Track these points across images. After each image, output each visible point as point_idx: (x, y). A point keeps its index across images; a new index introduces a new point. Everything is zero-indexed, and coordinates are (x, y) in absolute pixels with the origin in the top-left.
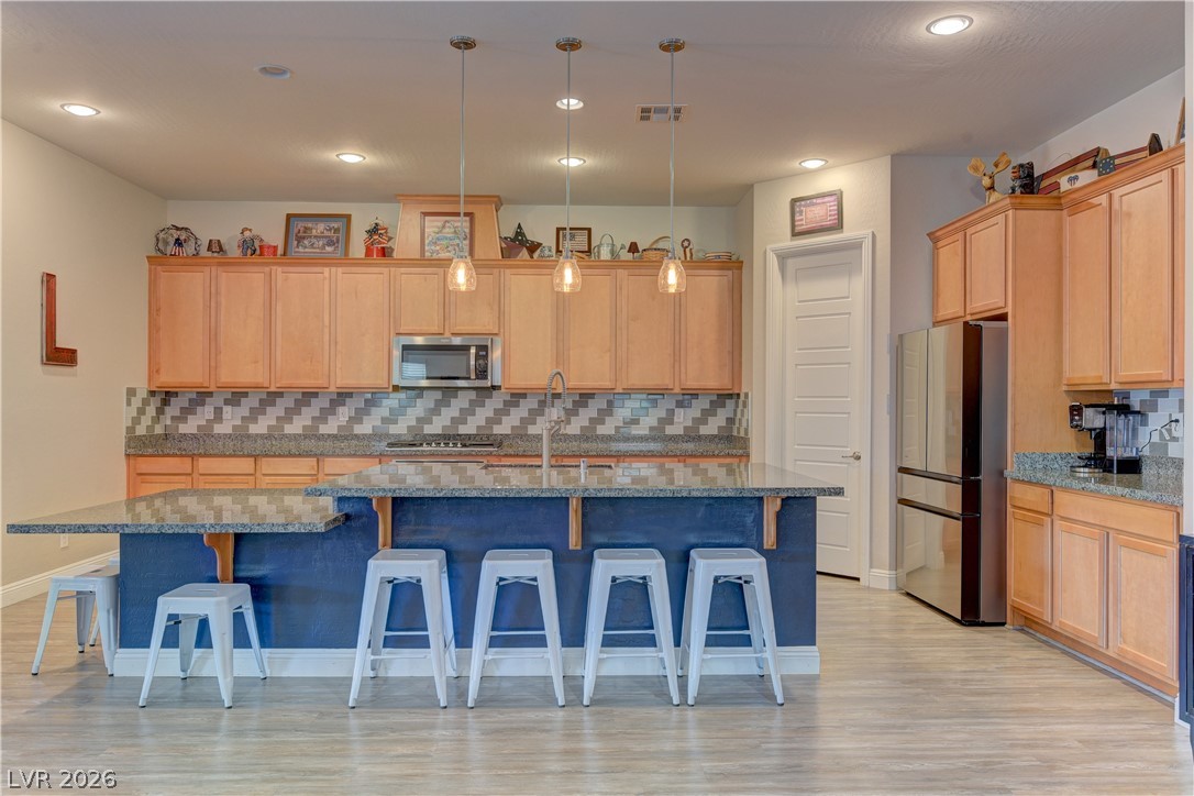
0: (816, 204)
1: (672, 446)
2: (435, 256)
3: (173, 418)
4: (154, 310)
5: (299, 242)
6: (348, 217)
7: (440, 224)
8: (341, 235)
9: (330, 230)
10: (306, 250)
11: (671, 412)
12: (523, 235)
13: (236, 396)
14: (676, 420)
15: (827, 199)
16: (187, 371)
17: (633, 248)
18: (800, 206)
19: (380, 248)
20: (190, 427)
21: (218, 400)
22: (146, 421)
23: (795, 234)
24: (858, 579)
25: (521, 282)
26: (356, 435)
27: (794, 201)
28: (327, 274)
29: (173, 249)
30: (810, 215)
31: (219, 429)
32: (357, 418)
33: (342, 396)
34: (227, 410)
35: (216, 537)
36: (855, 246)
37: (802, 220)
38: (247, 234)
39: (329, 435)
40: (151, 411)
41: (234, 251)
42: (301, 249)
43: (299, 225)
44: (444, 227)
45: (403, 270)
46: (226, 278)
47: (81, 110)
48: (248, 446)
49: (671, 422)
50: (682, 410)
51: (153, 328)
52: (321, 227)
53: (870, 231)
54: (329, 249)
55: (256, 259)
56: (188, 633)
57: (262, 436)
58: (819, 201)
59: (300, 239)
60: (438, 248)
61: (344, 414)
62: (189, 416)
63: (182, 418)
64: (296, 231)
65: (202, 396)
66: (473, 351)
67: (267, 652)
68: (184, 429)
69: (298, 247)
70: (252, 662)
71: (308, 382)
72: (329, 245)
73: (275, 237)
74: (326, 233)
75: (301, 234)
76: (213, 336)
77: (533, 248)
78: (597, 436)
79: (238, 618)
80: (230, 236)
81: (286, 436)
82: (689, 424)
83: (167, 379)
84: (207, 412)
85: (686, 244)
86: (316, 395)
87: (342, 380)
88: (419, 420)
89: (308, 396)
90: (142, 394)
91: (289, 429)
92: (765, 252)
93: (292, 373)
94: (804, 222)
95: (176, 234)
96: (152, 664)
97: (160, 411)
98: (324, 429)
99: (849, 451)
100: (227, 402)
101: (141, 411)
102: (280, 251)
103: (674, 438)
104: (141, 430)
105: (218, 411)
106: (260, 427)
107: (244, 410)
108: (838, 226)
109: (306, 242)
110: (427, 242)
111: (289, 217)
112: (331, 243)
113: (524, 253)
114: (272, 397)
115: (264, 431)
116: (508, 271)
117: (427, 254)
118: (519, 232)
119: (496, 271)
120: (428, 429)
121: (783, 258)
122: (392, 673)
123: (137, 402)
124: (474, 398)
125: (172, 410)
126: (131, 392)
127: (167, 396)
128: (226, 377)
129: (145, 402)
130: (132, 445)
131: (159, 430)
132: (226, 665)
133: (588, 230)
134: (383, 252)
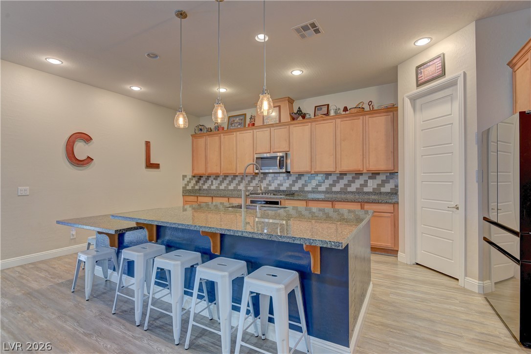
0: (429, 66)
1: (366, 197)
2: (268, 124)
3: (202, 184)
4: (193, 151)
8: (243, 121)
10: (233, 127)
11: (366, 181)
12: (301, 111)
13: (217, 177)
14: (369, 185)
15: (435, 61)
16: (201, 170)
17: (346, 109)
18: (421, 69)
21: (211, 179)
22: (191, 185)
23: (418, 85)
24: (458, 280)
25: (298, 129)
27: (418, 67)
28: (235, 135)
29: (199, 132)
30: (426, 72)
31: (212, 188)
34: (214, 181)
36: (453, 83)
37: (422, 77)
38: (216, 124)
40: (194, 182)
43: (232, 119)
45: (257, 130)
46: (210, 140)
49: (366, 186)
50: (371, 180)
52: (237, 119)
53: (462, 71)
54: (239, 126)
57: (223, 190)
58: (431, 63)
59: (231, 124)
60: (268, 120)
63: (204, 184)
64: (231, 121)
65: (208, 177)
66: (278, 158)
68: (204, 187)
69: (231, 127)
71: (231, 172)
72: (239, 125)
73: (225, 124)
74: (239, 121)
76: (206, 158)
77: (304, 116)
78: (332, 192)
82: (375, 187)
83: (196, 172)
84: (209, 182)
85: (370, 103)
86: (237, 176)
87: (239, 171)
90: (189, 175)
93: (227, 169)
94: (423, 77)
95: (200, 127)
97: (197, 182)
99: (453, 204)
101: (189, 182)
102: (226, 129)
103: (368, 193)
104: (189, 188)
105: (212, 181)
107: (218, 182)
108: (443, 74)
109: (233, 125)
111: (229, 117)
113: (300, 118)
114: (225, 177)
115: (223, 188)
116: (292, 126)
117: (265, 124)
118: (299, 110)
119: (288, 126)
121: (413, 100)
123: (187, 179)
125: (201, 182)
126: (184, 176)
127: (200, 177)
128: (209, 171)
129: (191, 179)
130: (185, 192)
131: (197, 187)
133: (328, 105)
134: (253, 124)
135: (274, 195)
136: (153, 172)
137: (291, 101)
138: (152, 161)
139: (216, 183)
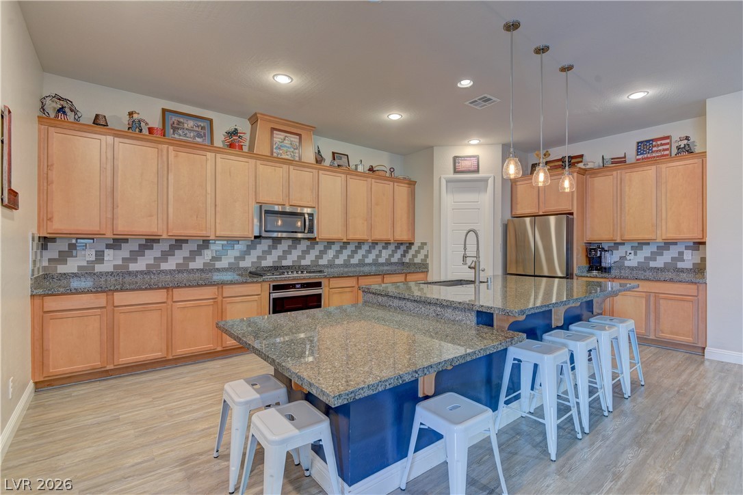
2: (280, 156)
4: (45, 165)
5: (174, 131)
6: (211, 121)
7: (282, 137)
8: (207, 132)
9: (198, 126)
10: (181, 138)
11: (380, 252)
13: (117, 243)
15: (472, 159)
17: (371, 169)
18: (458, 160)
19: (240, 145)
21: (99, 245)
23: (456, 171)
26: (217, 269)
27: (455, 157)
28: (209, 157)
29: (55, 114)
30: (463, 164)
32: (218, 257)
36: (485, 180)
39: (197, 270)
42: (176, 136)
43: (173, 118)
44: (285, 139)
52: (191, 123)
53: (492, 174)
54: (198, 140)
57: (142, 272)
58: (468, 159)
59: (175, 129)
60: (281, 152)
61: (208, 255)
62: (68, 258)
63: (60, 260)
64: (171, 122)
66: (306, 216)
69: (174, 134)
74: (197, 129)
75: (175, 125)
80: (117, 113)
81: (162, 271)
83: (61, 226)
85: (392, 170)
86: (186, 241)
88: (258, 257)
91: (164, 266)
92: (440, 178)
93: (180, 223)
94: (460, 167)
98: (193, 265)
100: (108, 247)
103: (382, 264)
106: (139, 266)
107: (125, 253)
108: (477, 171)
109: (180, 132)
110: (275, 147)
111: (164, 110)
112: (199, 136)
115: (144, 268)
117: (275, 155)
119: (313, 171)
120: (264, 264)
121: (448, 181)
124: (291, 244)
125: (50, 253)
128: (120, 227)
133: (347, 156)
135: (310, 272)
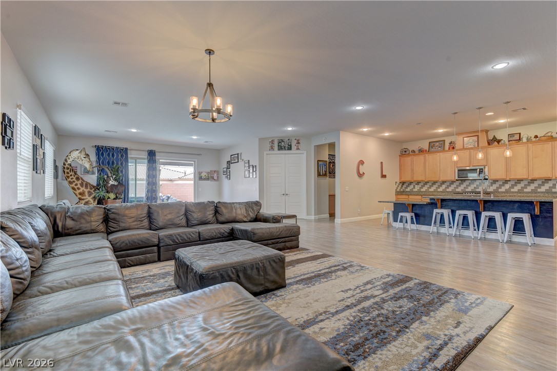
2: (467, 147)
4: (400, 166)
6: (444, 141)
7: (468, 139)
8: (442, 145)
9: (440, 144)
10: (434, 150)
12: (496, 138)
13: (418, 183)
16: (407, 178)
17: (536, 137)
19: (452, 147)
20: (408, 189)
21: (414, 184)
22: (399, 188)
25: (494, 151)
26: (447, 191)
28: (438, 155)
29: (404, 153)
31: (414, 190)
32: (447, 187)
33: (444, 182)
34: (416, 186)
35: (409, 204)
38: (420, 148)
40: (400, 186)
41: (417, 152)
43: (432, 144)
44: (470, 140)
45: (458, 152)
46: (415, 158)
47: (387, 134)
48: (421, 193)
51: (400, 169)
52: (437, 144)
54: (439, 149)
55: (422, 153)
56: (404, 221)
57: (424, 192)
59: (432, 147)
60: (468, 145)
61: (444, 186)
62: (408, 187)
63: (406, 188)
65: (411, 183)
66: (478, 170)
67: (418, 225)
68: (407, 190)
69: (432, 149)
70: (415, 227)
71: (435, 179)
73: (426, 147)
76: (412, 170)
77: (499, 141)
79: (412, 218)
80: (416, 149)
81: (430, 191)
83: (403, 180)
84: (412, 186)
86: (437, 182)
87: (442, 179)
88: (464, 188)
89: (435, 183)
90: (398, 183)
93: (430, 177)
95: (405, 150)
96: (398, 225)
97: (402, 186)
98: (439, 190)
100: (416, 184)
101: (398, 186)
102: (428, 150)
104: (398, 190)
105: (414, 186)
106: (424, 189)
107: (420, 186)
109: (434, 148)
110: (465, 144)
111: (430, 142)
112: (440, 147)
113: (496, 143)
114: (426, 183)
116: (490, 149)
117: (465, 147)
118: (494, 138)
119: (485, 149)
122: (441, 232)
123: (397, 184)
125: (404, 186)
126: (396, 182)
127: (403, 183)
128: (415, 179)
129: (399, 184)
130: (396, 193)
131: (402, 190)
132: (410, 226)
133: (520, 134)
134: (453, 148)
136: (384, 180)
137: (487, 132)
138: (384, 174)
139: (417, 188)
